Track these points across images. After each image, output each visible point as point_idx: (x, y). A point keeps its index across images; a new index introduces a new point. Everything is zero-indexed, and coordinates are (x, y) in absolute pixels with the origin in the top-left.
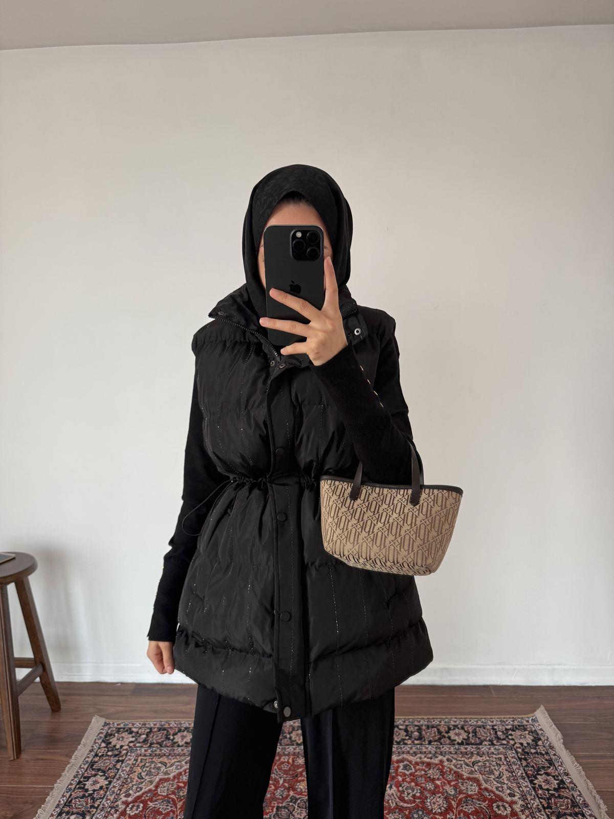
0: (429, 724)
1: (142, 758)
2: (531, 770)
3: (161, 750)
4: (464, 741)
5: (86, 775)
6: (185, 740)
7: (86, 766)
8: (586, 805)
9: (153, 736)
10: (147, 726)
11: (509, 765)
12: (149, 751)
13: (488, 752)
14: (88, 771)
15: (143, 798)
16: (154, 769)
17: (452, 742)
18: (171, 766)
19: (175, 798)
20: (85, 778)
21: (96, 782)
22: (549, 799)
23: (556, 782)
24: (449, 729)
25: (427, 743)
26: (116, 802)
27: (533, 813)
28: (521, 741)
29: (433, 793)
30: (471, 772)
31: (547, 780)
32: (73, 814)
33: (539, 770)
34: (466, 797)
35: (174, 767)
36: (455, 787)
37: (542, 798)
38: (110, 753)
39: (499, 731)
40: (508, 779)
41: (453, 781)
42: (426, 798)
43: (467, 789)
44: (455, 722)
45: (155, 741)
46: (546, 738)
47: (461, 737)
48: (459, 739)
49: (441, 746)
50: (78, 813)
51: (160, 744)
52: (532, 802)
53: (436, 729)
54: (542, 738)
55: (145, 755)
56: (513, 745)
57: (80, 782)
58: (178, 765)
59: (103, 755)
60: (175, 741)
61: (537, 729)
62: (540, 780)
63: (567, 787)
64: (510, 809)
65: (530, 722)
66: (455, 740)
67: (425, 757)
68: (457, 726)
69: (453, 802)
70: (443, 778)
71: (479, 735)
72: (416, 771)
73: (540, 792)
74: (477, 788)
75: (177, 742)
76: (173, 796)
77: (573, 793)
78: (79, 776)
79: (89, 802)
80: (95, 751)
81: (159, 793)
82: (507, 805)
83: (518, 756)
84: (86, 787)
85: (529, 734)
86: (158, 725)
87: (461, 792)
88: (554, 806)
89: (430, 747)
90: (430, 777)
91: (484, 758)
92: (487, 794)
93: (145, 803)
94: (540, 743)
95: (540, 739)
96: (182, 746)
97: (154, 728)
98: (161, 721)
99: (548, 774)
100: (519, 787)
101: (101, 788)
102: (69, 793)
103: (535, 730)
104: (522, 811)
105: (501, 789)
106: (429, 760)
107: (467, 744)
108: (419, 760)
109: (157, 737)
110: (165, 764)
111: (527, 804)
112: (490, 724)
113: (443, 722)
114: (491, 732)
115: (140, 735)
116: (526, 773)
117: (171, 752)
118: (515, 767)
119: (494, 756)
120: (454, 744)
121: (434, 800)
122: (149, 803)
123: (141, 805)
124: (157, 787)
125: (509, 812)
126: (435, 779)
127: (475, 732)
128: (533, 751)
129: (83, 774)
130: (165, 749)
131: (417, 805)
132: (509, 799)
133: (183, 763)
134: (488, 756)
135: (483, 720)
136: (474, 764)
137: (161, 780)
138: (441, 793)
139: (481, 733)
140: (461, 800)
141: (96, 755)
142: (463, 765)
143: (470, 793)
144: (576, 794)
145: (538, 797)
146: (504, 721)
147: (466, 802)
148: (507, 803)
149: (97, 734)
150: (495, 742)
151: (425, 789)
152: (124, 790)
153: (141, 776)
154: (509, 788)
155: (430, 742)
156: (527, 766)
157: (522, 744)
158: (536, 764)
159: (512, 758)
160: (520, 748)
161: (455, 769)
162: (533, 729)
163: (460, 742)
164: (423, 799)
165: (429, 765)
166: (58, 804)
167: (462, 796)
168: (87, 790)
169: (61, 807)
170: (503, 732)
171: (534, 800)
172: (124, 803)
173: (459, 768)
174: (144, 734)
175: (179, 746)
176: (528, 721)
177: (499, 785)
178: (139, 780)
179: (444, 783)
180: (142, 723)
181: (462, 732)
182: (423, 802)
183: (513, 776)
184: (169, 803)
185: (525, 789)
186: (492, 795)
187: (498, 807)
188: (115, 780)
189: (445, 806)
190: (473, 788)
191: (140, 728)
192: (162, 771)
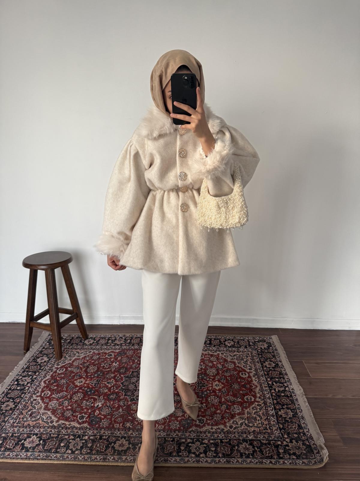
0: (216, 338)
1: (67, 349)
2: (263, 359)
3: (77, 347)
4: (232, 346)
5: (38, 356)
6: (90, 343)
7: (38, 353)
8: (286, 374)
9: (74, 341)
10: (71, 336)
11: (252, 357)
12: (71, 347)
13: (243, 351)
14: (39, 354)
15: (66, 366)
16: (72, 354)
17: (226, 346)
18: (81, 353)
19: (82, 366)
20: (37, 357)
21: (42, 359)
22: (269, 371)
23: (274, 364)
24: (226, 340)
25: (213, 346)
26: (52, 367)
27: (259, 377)
28: (261, 347)
29: (211, 367)
30: (232, 359)
31: (270, 363)
32: (30, 372)
33: (267, 359)
34: (226, 370)
35: (83, 354)
36: (223, 365)
37: (265, 371)
38: (51, 347)
39: (251, 342)
40: (250, 363)
41: (222, 362)
42: (207, 369)
43: (229, 366)
44: (229, 337)
45: (74, 343)
46: (274, 346)
47: (231, 344)
48: (229, 345)
49: (220, 348)
50: (32, 372)
51: (77, 344)
52: (260, 372)
53: (219, 340)
54: (272, 346)
55: (69, 349)
56: (257, 348)
57: (34, 359)
58: (85, 353)
59: (47, 348)
60: (85, 343)
61: (271, 341)
62: (267, 363)
63: (279, 367)
64: (248, 375)
65: (268, 339)
66: (227, 345)
67: (211, 352)
68: (230, 339)
69: (220, 372)
70: (218, 361)
71: (240, 343)
72: (205, 358)
73: (265, 368)
74: (233, 366)
75: (86, 343)
76: (81, 366)
77: (281, 369)
78: (34, 357)
79: (38, 367)
80: (43, 346)
81: (74, 364)
82: (247, 373)
83: (258, 353)
84: (37, 361)
85: (266, 344)
86: (77, 336)
87: (225, 367)
88: (270, 374)
89: (214, 348)
90: (211, 360)
91: (240, 353)
92: (238, 368)
93: (66, 368)
94: (271, 348)
95: (271, 346)
96: (88, 345)
97: (75, 337)
98: (78, 334)
99: (271, 361)
100: (255, 366)
101: (45, 362)
102: (29, 363)
103: (270, 342)
104: (254, 376)
105: (245, 367)
106: (212, 353)
107: (233, 347)
108: (207, 353)
109: (76, 341)
110: (78, 352)
111: (257, 373)
112: (247, 338)
113: (223, 338)
114: (247, 342)
115: (67, 340)
116: (260, 361)
117: (82, 348)
118: (255, 358)
119: (246, 353)
120: (227, 347)
121: (211, 370)
122: (68, 368)
123: (65, 369)
124: (73, 362)
125: (247, 376)
126: (213, 361)
127: (238, 342)
128: (266, 351)
129: (36, 356)
130: (79, 346)
131: (202, 372)
132: (248, 371)
133: (88, 352)
134: (242, 353)
135: (244, 337)
136: (234, 356)
137: (75, 359)
138: (215, 367)
139: (242, 343)
140: (224, 371)
141: (44, 348)
142: (229, 356)
143: (229, 368)
144: (282, 370)
145: (263, 370)
146: (255, 338)
147: (227, 372)
148: (247, 372)
149: (45, 339)
150: (248, 347)
151: (207, 365)
152: (56, 363)
153: (66, 357)
154: (250, 366)
155: (214, 346)
156: (261, 358)
157: (261, 348)
158: (266, 357)
159: (255, 354)
160: (260, 350)
161: (225, 357)
162: (269, 341)
163: (230, 346)
164: (206, 370)
165: (212, 355)
166: (23, 368)
167: (225, 369)
168: (38, 362)
169: (24, 369)
170: (253, 343)
171: (261, 372)
172: (55, 368)
173: (227, 357)
174: (69, 340)
175: (86, 345)
176: (267, 339)
177: (245, 365)
178: (64, 359)
179: (218, 363)
180: (68, 335)
181: (232, 342)
182: (205, 371)
183: (253, 361)
184: (79, 368)
185: (257, 367)
186: (240, 369)
187: (242, 374)
188: (52, 359)
189: (216, 373)
190: (232, 365)
191: (67, 337)
192: (76, 355)
